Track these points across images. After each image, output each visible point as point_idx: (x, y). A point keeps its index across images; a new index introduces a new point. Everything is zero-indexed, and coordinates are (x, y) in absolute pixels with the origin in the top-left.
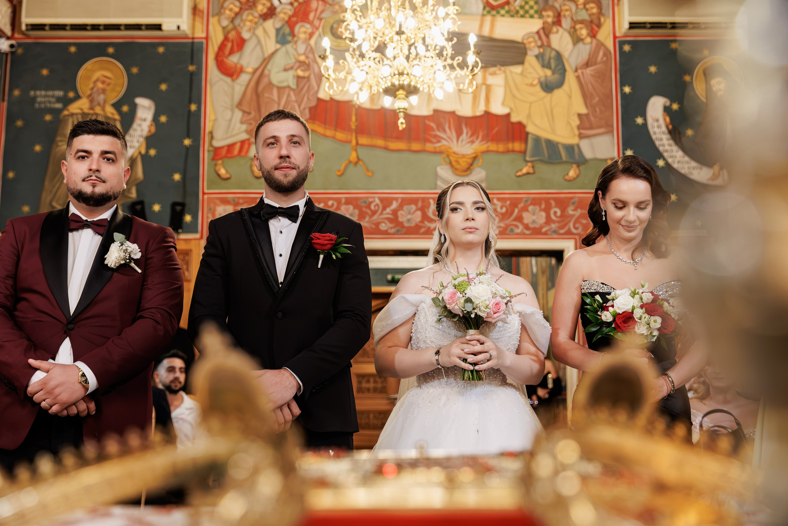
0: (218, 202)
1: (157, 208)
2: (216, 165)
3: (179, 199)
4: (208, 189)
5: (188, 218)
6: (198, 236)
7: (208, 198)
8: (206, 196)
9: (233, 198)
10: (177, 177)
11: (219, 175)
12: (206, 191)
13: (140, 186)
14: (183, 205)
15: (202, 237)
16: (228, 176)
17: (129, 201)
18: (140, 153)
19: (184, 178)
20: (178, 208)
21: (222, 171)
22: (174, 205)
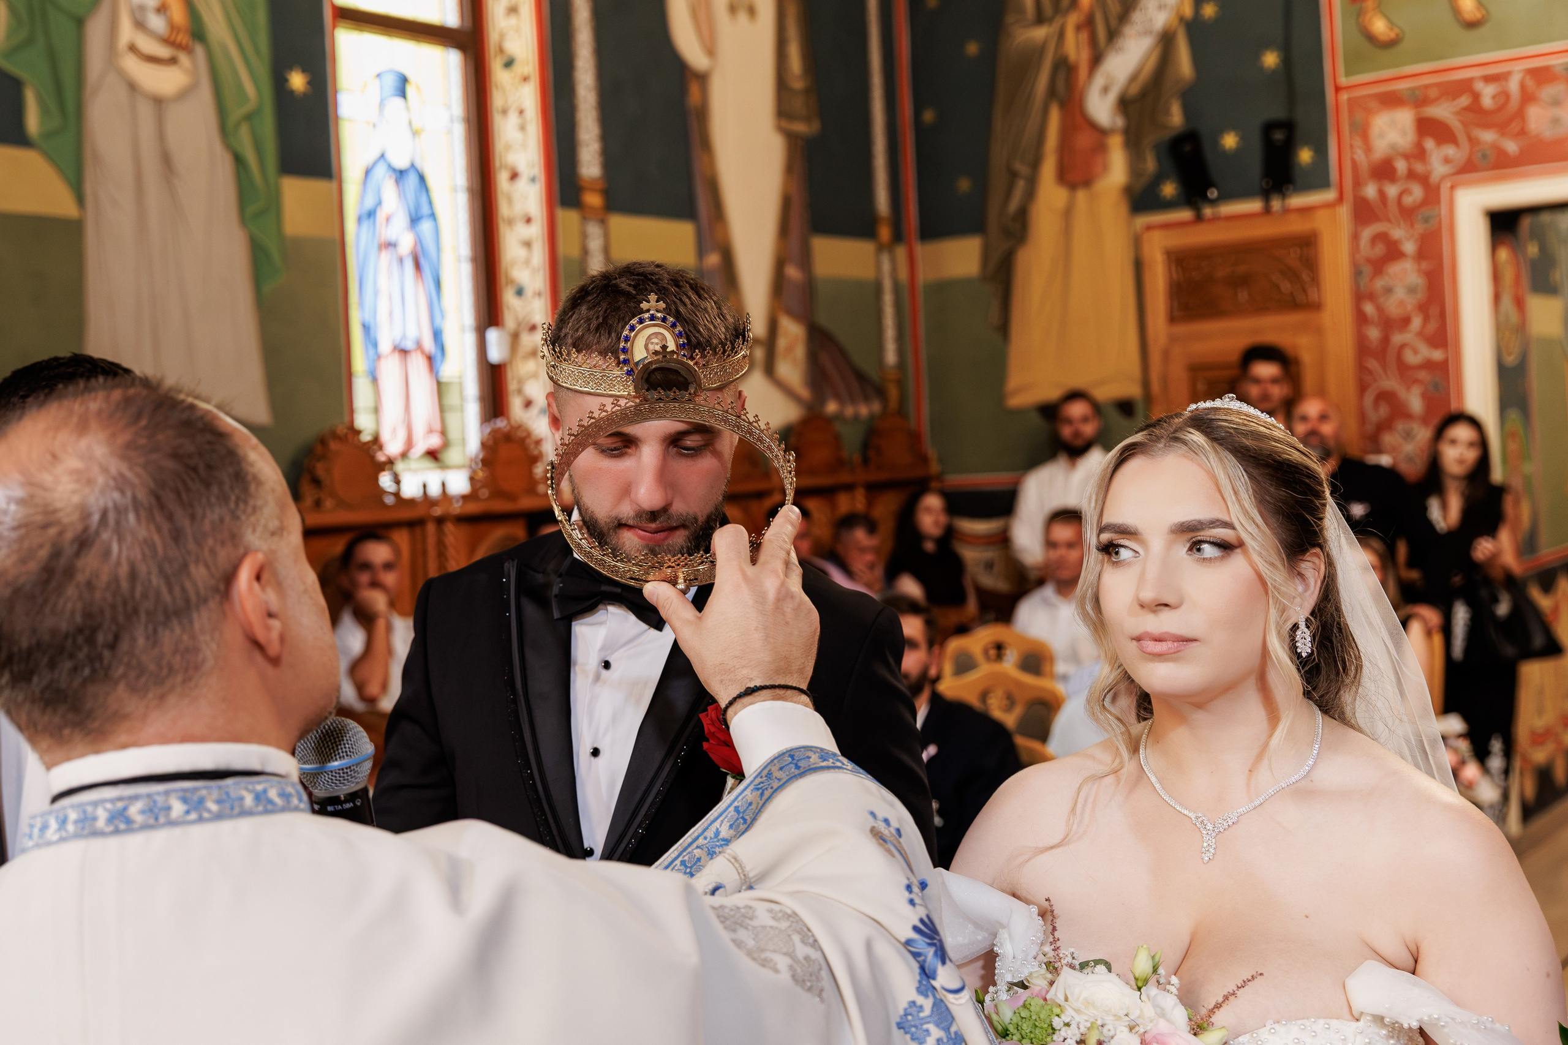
0: (1373, 104)
1: (1230, 141)
2: (1360, 13)
3: (1278, 113)
4: (1348, 74)
5: (1305, 156)
6: (1330, 195)
7: (1350, 101)
8: (1344, 96)
9: (1412, 89)
10: (1271, 59)
11: (1371, 38)
12: (1343, 81)
13: (1189, 98)
14: (1288, 126)
15: (1340, 199)
16: (1392, 35)
17: (1166, 135)
18: (1182, 19)
19: (1287, 61)
20: (1279, 136)
21: (1379, 26)
22: (1269, 128)
